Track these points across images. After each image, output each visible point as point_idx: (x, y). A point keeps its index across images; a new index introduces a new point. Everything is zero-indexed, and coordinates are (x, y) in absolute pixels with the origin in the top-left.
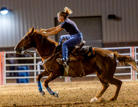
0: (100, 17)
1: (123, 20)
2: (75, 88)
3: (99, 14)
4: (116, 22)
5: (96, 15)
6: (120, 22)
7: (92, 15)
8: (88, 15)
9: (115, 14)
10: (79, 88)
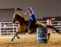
0: (14, 9)
1: (23, 10)
2: (3, 38)
3: (13, 8)
4: (20, 11)
5: (12, 8)
6: (22, 11)
7: (10, 8)
8: (9, 8)
9: (20, 8)
10: (4, 38)
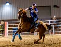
0: (50, 6)
4: (57, 9)
6: (59, 9)
